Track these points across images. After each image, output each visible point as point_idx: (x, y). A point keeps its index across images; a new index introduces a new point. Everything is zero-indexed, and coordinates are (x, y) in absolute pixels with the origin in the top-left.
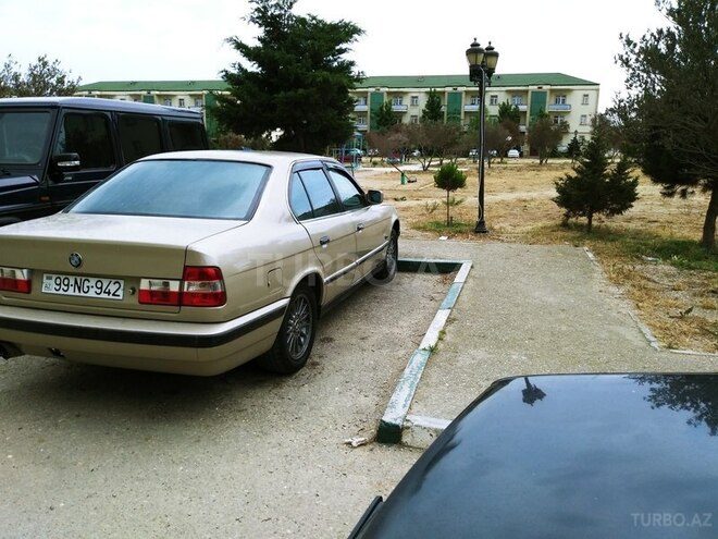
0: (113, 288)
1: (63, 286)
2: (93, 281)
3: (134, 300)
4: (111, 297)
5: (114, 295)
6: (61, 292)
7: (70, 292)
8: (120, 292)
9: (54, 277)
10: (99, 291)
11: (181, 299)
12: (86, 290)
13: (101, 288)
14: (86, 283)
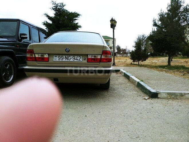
0: (78, 58)
1: (61, 59)
2: (72, 57)
3: (86, 61)
4: (78, 61)
5: (79, 60)
6: (61, 60)
7: (64, 60)
8: (81, 59)
9: (58, 56)
10: (74, 59)
11: (101, 60)
12: (69, 59)
13: (75, 58)
14: (69, 57)
